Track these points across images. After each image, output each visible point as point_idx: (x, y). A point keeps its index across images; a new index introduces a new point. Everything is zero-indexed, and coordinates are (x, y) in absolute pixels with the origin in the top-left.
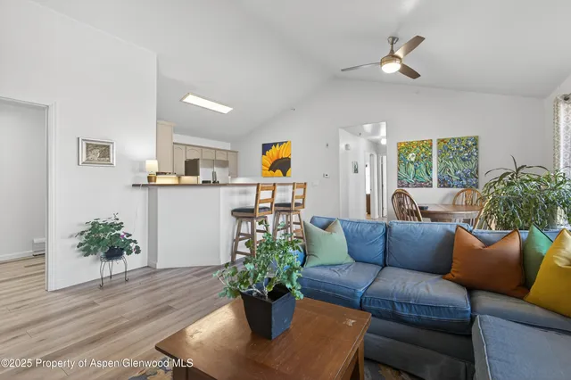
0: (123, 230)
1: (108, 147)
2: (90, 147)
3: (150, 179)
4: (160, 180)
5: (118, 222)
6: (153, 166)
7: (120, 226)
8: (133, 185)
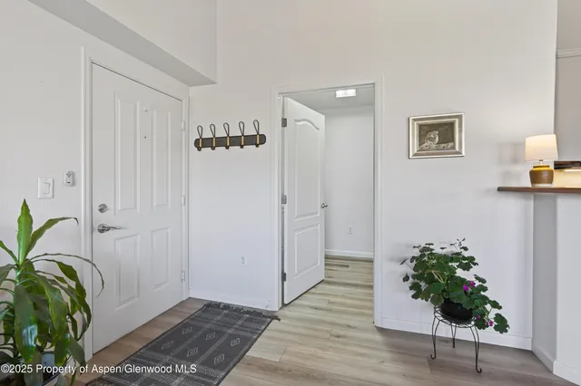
0: (474, 270)
1: (452, 125)
2: (425, 130)
3: (535, 176)
4: (563, 179)
5: (466, 254)
6: (543, 147)
7: (468, 263)
8: (500, 189)
